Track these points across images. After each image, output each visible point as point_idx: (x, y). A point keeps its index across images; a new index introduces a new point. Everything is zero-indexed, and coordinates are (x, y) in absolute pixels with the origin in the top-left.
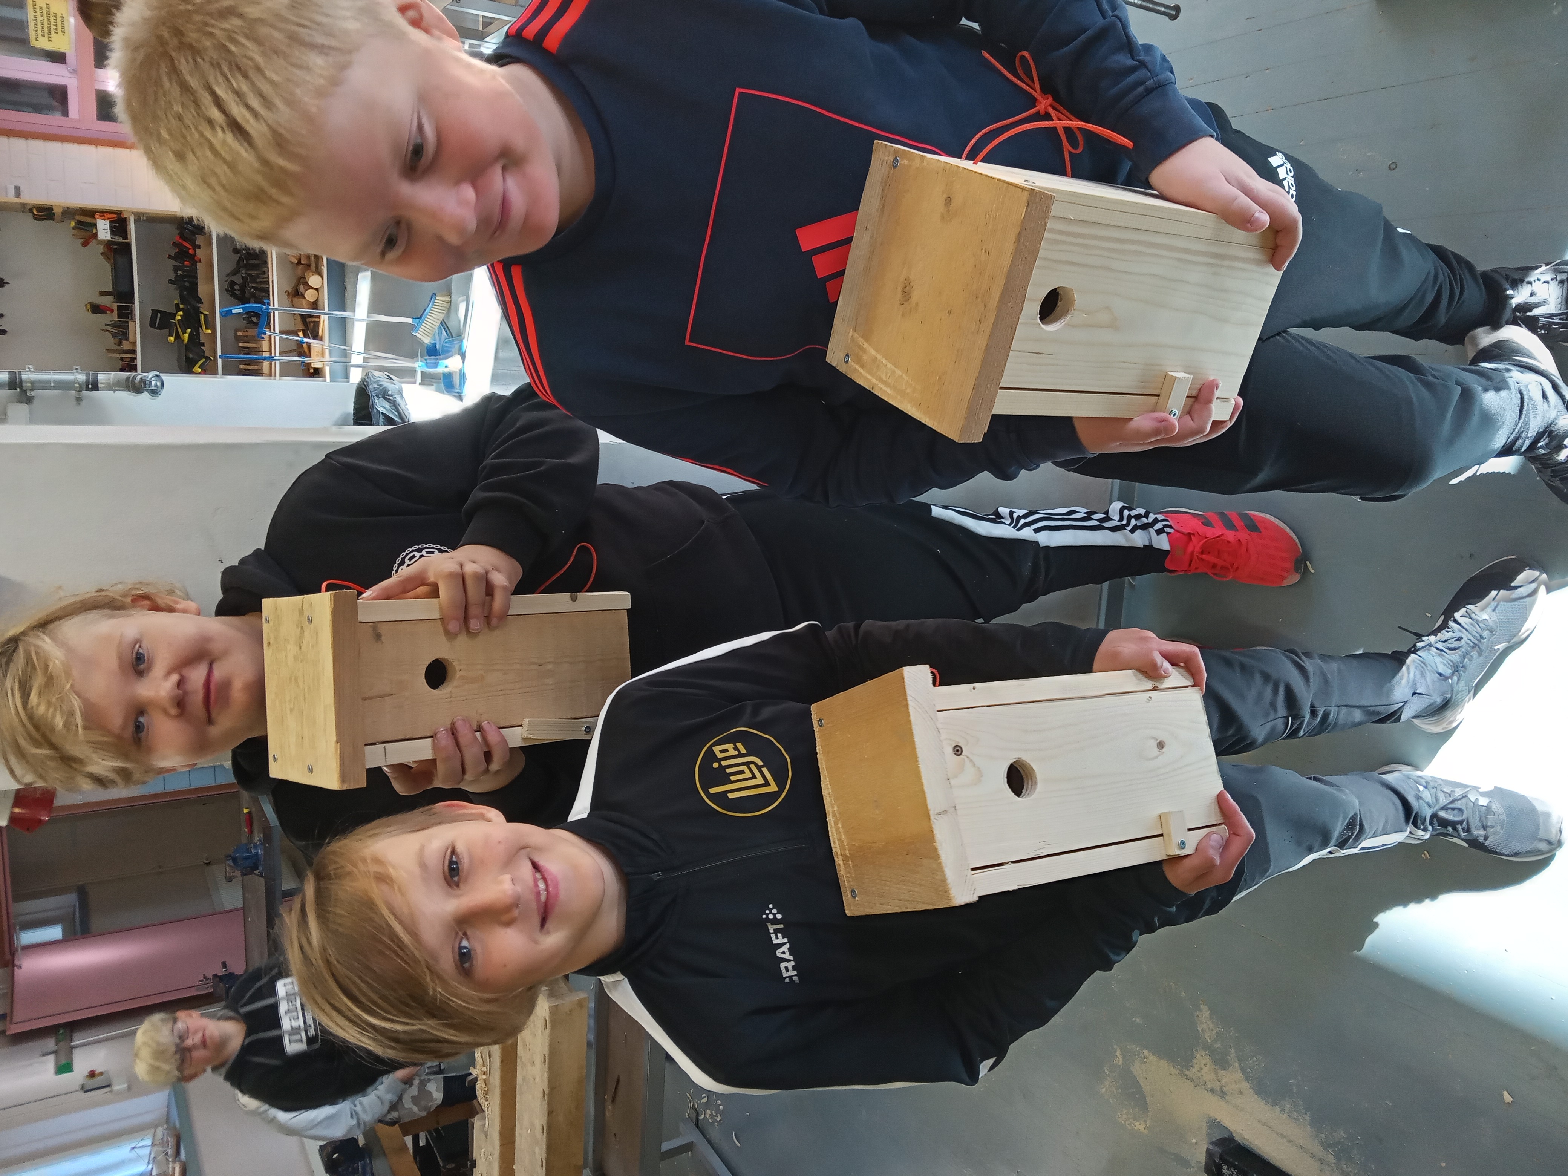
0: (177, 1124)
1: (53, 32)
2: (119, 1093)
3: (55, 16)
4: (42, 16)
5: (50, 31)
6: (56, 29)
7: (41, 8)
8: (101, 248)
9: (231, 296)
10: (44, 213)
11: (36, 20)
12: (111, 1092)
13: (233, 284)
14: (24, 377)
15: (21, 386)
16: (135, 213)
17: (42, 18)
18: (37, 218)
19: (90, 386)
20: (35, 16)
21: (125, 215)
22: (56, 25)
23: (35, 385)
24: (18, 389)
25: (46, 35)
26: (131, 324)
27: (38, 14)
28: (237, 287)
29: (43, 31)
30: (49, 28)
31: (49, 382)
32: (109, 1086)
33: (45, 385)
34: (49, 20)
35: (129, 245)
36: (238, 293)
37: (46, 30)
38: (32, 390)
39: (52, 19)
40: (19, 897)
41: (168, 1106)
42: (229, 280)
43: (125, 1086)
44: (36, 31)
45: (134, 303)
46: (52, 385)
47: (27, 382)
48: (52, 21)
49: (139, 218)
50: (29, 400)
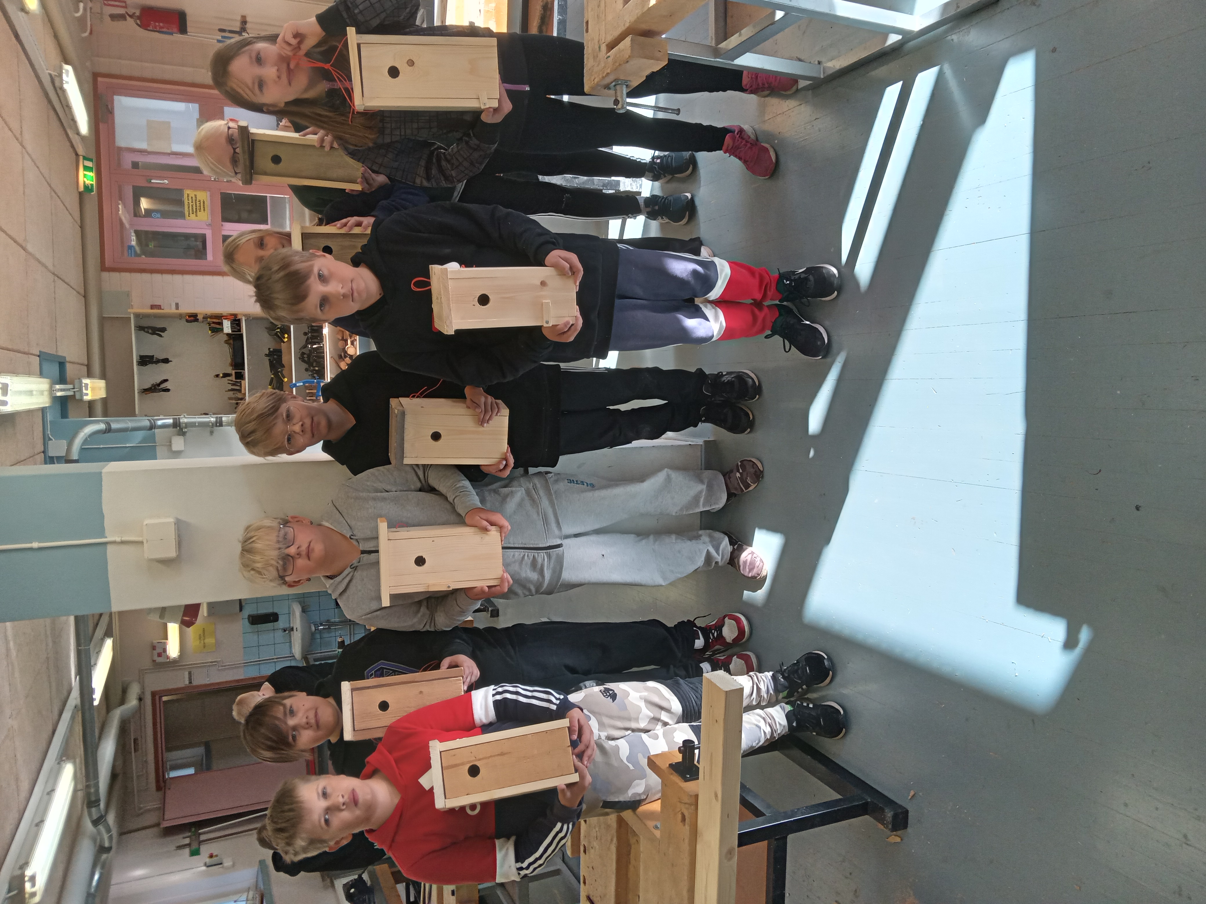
0: (262, 887)
1: (198, 211)
2: (228, 868)
3: (200, 201)
4: (192, 202)
5: (196, 210)
6: (200, 209)
7: (192, 197)
8: (226, 338)
9: (302, 361)
10: (193, 318)
11: (189, 205)
12: (222, 867)
13: (303, 354)
14: (181, 420)
15: (180, 426)
16: (245, 315)
17: (192, 204)
18: (187, 321)
19: (218, 424)
20: (188, 203)
21: (239, 317)
22: (200, 207)
23: (187, 425)
24: (178, 428)
25: (195, 214)
26: (243, 382)
27: (190, 201)
28: (305, 356)
29: (193, 211)
30: (196, 209)
31: (195, 423)
32: (221, 864)
33: (193, 425)
34: (196, 204)
35: (242, 335)
36: (306, 359)
37: (194, 211)
38: (186, 428)
39: (198, 203)
40: (169, 749)
41: (257, 878)
42: (301, 351)
43: (231, 863)
44: (189, 211)
45: (244, 370)
46: (197, 424)
47: (183, 423)
48: (198, 205)
49: (248, 319)
50: (183, 434)
